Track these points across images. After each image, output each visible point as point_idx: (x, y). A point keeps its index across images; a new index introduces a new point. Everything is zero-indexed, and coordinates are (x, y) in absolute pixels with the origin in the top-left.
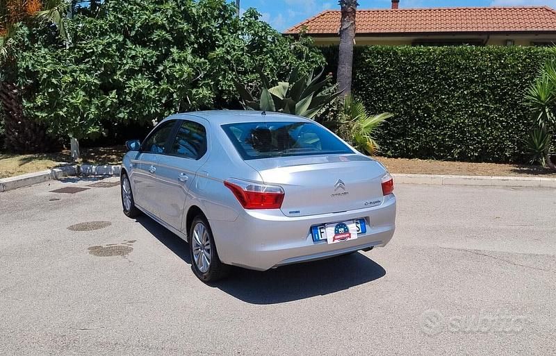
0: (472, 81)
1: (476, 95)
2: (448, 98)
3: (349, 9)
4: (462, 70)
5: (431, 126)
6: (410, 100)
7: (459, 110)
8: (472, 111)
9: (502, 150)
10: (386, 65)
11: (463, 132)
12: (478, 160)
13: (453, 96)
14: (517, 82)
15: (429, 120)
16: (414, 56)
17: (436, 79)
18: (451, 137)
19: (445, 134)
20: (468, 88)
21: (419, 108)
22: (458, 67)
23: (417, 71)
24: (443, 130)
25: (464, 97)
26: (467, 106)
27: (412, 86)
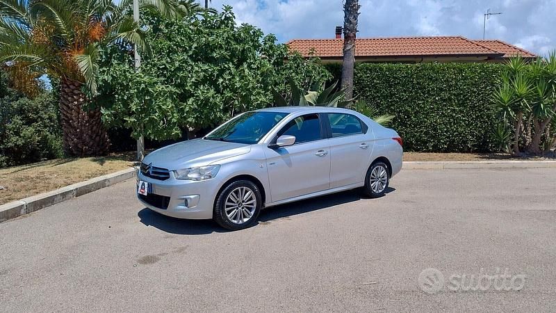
0: (441, 90)
1: (445, 100)
2: (423, 103)
3: (352, 35)
4: (433, 82)
5: (410, 125)
6: (392, 105)
7: (432, 112)
8: (442, 113)
9: (465, 142)
10: (375, 78)
11: (435, 130)
12: (446, 151)
13: (427, 101)
14: (475, 90)
15: (408, 121)
16: (396, 71)
17: (413, 89)
18: (426, 133)
19: (422, 131)
20: (439, 95)
21: (400, 111)
22: (431, 79)
23: (399, 83)
24: (420, 128)
25: (436, 102)
26: (438, 108)
27: (395, 94)
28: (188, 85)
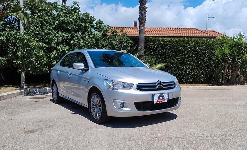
0: (188, 52)
1: (190, 57)
2: (180, 58)
3: (143, 22)
4: (184, 47)
5: (174, 69)
6: (165, 59)
7: (184, 63)
8: (189, 63)
9: (200, 78)
10: (155, 45)
11: (186, 72)
12: (191, 83)
13: (182, 57)
14: (204, 52)
15: (173, 67)
16: (166, 42)
17: (175, 51)
18: (182, 74)
19: (179, 73)
20: (187, 54)
21: (169, 62)
22: (183, 46)
23: (167, 48)
24: (179, 71)
25: (185, 58)
26: (187, 61)
27: (165, 54)
28: (53, 43)
